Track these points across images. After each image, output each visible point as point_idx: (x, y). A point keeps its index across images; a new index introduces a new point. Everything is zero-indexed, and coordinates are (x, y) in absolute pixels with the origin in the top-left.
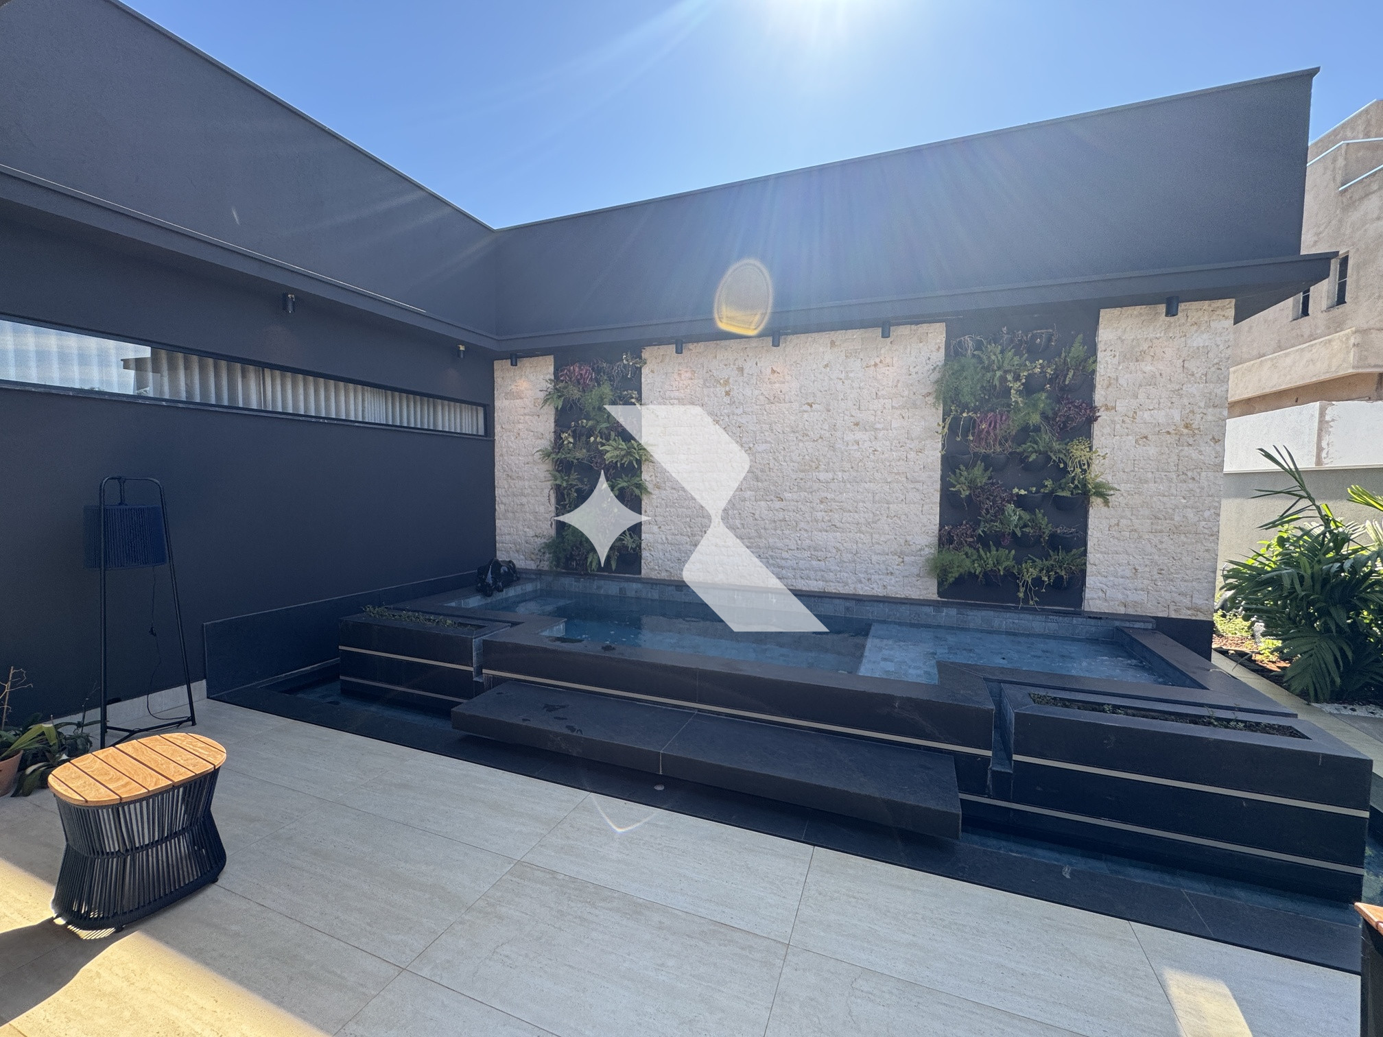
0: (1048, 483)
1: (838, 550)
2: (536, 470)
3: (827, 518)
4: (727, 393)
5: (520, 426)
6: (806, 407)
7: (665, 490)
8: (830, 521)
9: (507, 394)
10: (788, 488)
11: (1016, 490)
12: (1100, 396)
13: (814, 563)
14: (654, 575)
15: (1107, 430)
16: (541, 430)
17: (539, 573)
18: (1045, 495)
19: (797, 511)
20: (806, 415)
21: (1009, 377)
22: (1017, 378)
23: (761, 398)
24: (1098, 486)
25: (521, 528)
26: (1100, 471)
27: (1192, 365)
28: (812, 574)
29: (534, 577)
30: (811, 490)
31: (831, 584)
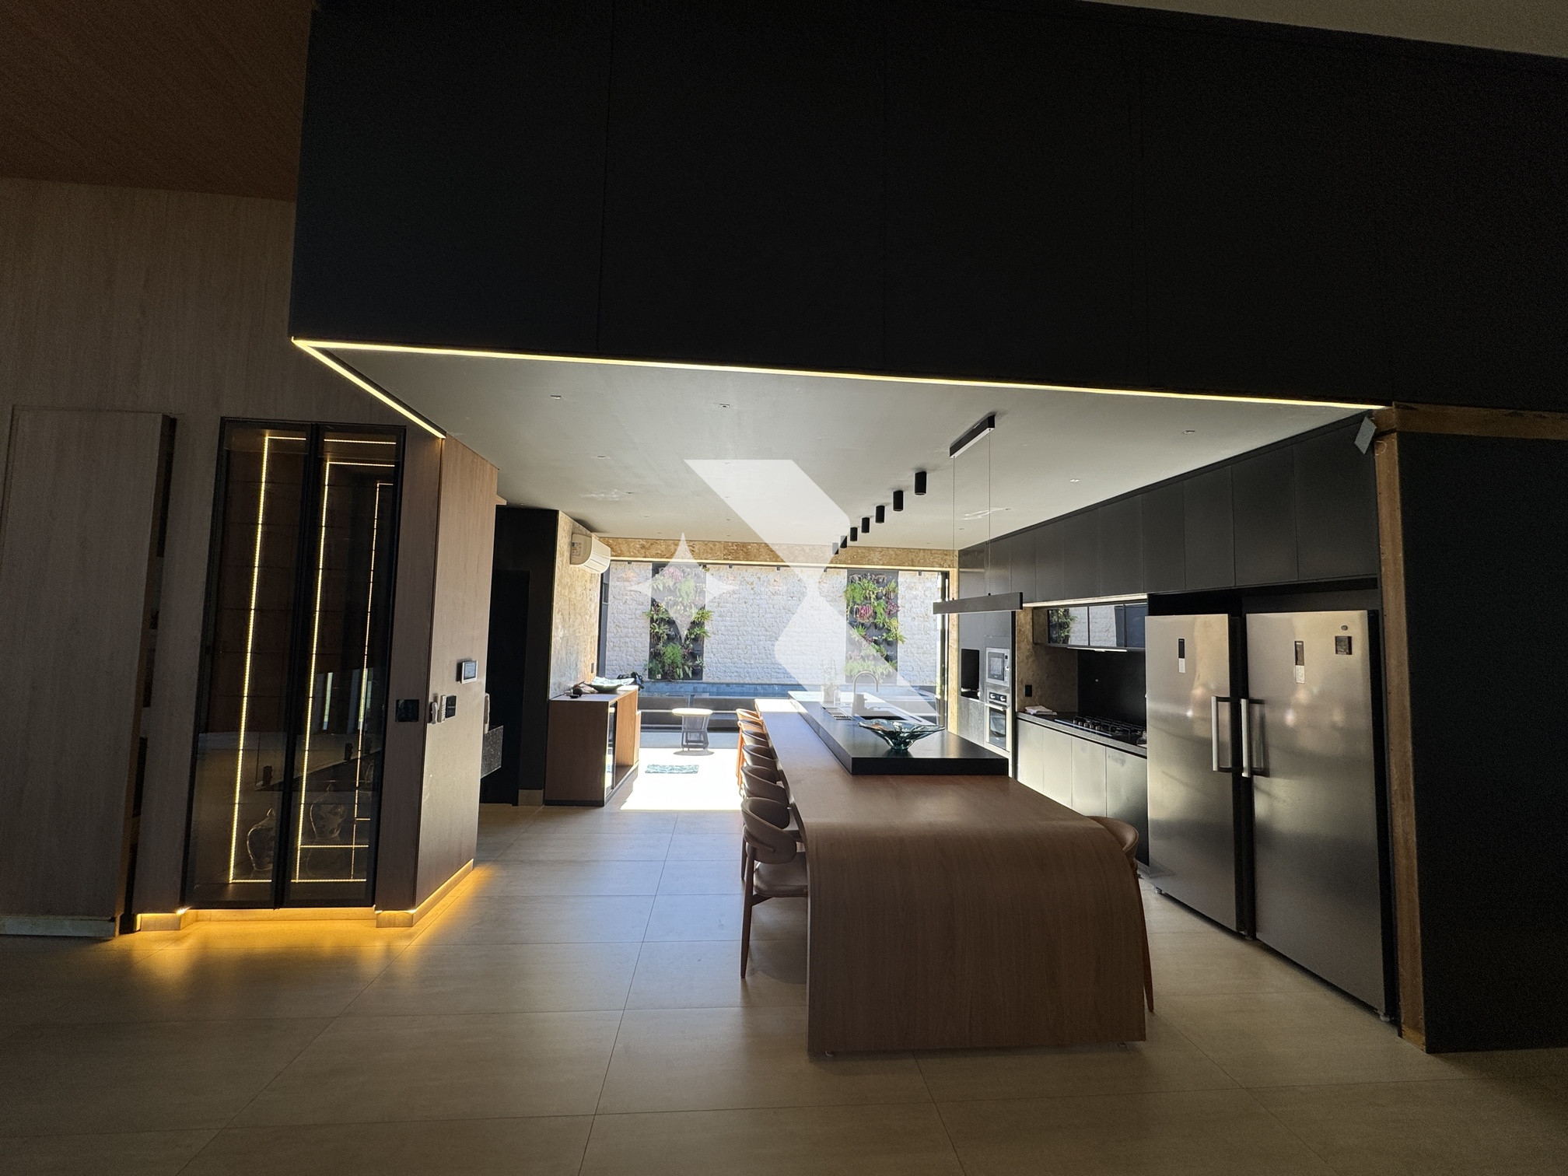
0: (885, 634)
4: (752, 589)
5: (628, 598)
6: (790, 598)
9: (618, 578)
11: (874, 638)
12: (899, 602)
15: (903, 615)
18: (883, 640)
20: (790, 602)
21: (871, 593)
22: (873, 593)
24: (900, 636)
26: (901, 632)
27: (927, 593)
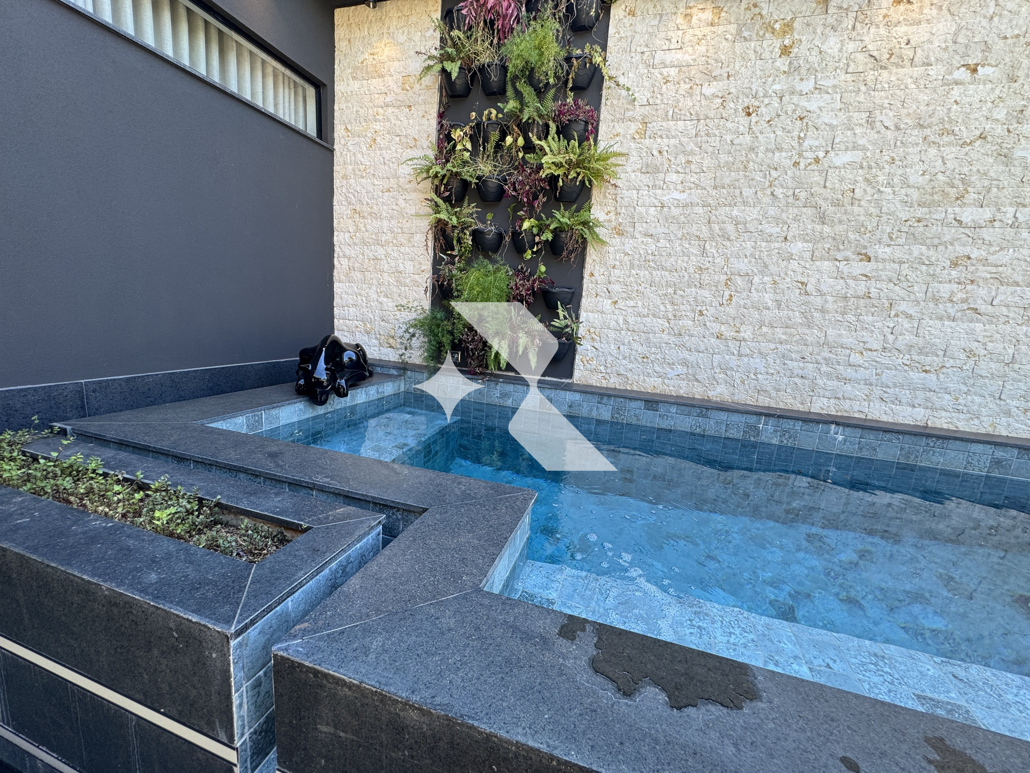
1: (970, 353)
2: (401, 202)
3: (960, 295)
4: (785, 51)
5: (377, 126)
6: (963, 74)
7: (633, 237)
8: (965, 301)
9: (356, 68)
10: (885, 237)
13: (916, 376)
14: (595, 380)
16: (413, 132)
17: (403, 368)
19: (897, 280)
23: (860, 57)
25: (375, 296)
28: (905, 395)
29: (394, 372)
30: (936, 241)
31: (944, 414)
